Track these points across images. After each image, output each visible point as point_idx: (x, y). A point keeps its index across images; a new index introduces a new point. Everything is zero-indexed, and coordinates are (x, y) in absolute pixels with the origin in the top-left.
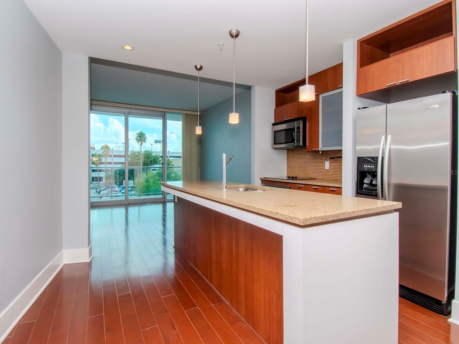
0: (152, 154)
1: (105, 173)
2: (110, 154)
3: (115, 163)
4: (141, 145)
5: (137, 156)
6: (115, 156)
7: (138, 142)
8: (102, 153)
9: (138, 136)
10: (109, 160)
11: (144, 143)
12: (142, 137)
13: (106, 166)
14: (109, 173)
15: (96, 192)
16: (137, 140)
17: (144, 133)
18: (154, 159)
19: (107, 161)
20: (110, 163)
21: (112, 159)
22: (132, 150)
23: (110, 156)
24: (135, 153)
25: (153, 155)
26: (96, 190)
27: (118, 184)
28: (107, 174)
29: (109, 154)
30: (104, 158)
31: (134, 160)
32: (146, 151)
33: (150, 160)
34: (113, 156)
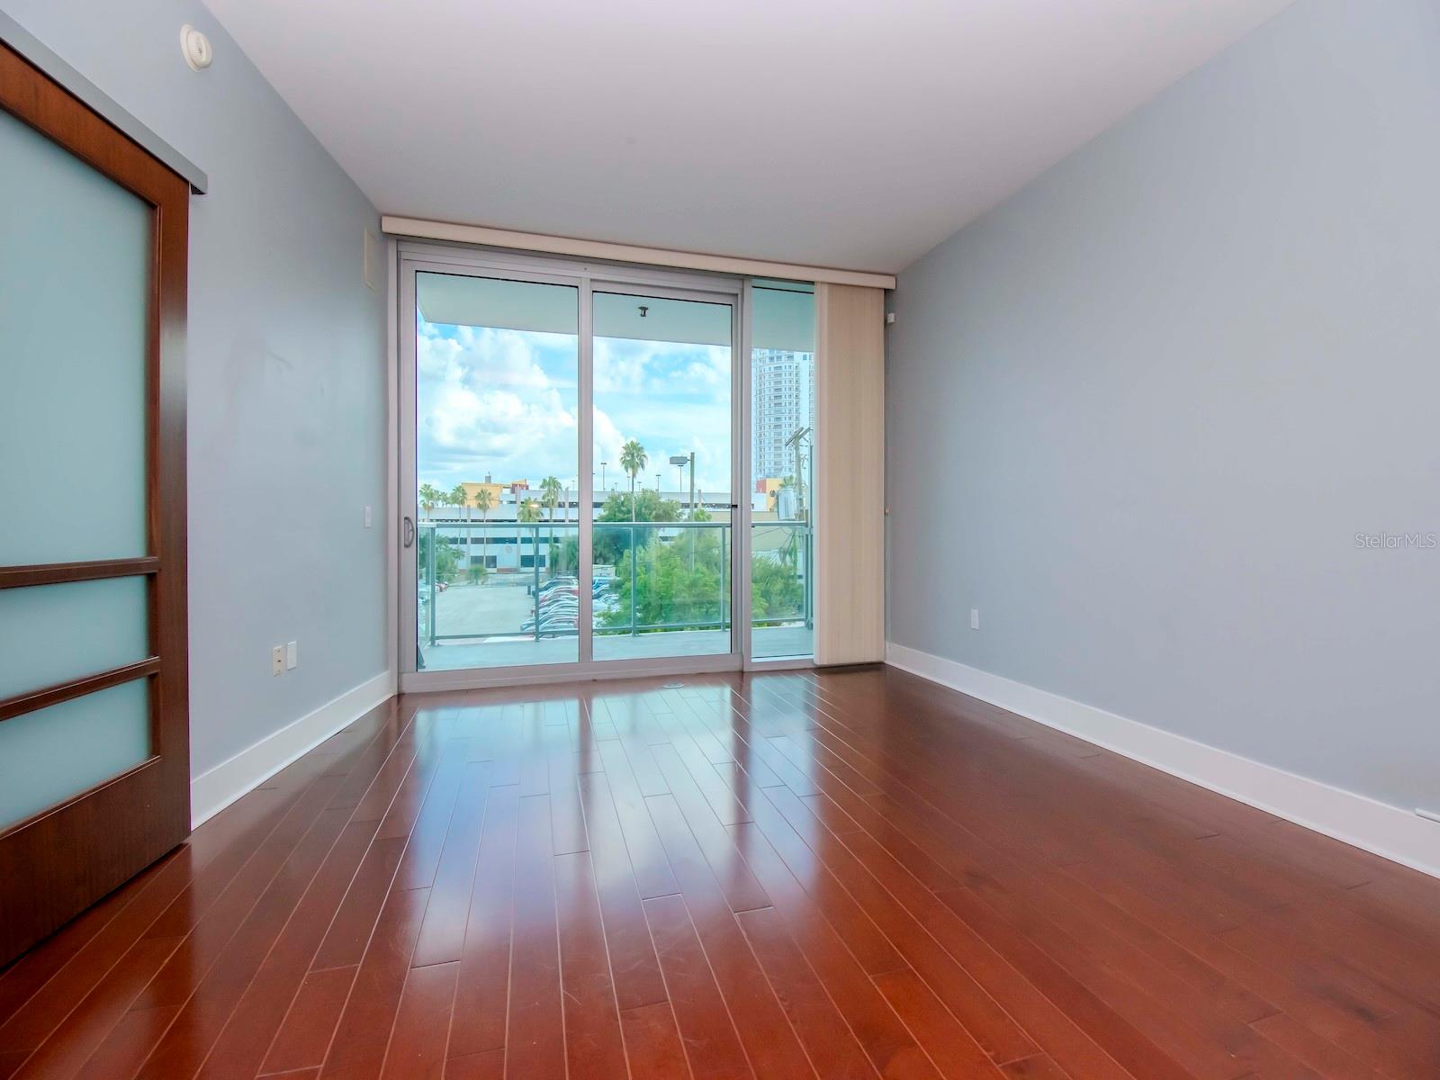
0: (660, 498)
1: (551, 546)
2: (561, 499)
4: (634, 476)
5: (623, 503)
6: (571, 505)
7: (626, 469)
8: (543, 498)
9: (627, 454)
10: (559, 514)
11: (640, 470)
12: (635, 455)
14: (558, 547)
15: (529, 594)
16: (623, 463)
17: (640, 446)
18: (664, 511)
19: (554, 517)
21: (567, 513)
22: (613, 490)
23: (561, 505)
24: (619, 496)
25: (663, 500)
26: (529, 587)
28: (554, 549)
29: (559, 500)
30: (548, 509)
31: (617, 514)
32: (644, 491)
33: (654, 513)
34: (567, 505)
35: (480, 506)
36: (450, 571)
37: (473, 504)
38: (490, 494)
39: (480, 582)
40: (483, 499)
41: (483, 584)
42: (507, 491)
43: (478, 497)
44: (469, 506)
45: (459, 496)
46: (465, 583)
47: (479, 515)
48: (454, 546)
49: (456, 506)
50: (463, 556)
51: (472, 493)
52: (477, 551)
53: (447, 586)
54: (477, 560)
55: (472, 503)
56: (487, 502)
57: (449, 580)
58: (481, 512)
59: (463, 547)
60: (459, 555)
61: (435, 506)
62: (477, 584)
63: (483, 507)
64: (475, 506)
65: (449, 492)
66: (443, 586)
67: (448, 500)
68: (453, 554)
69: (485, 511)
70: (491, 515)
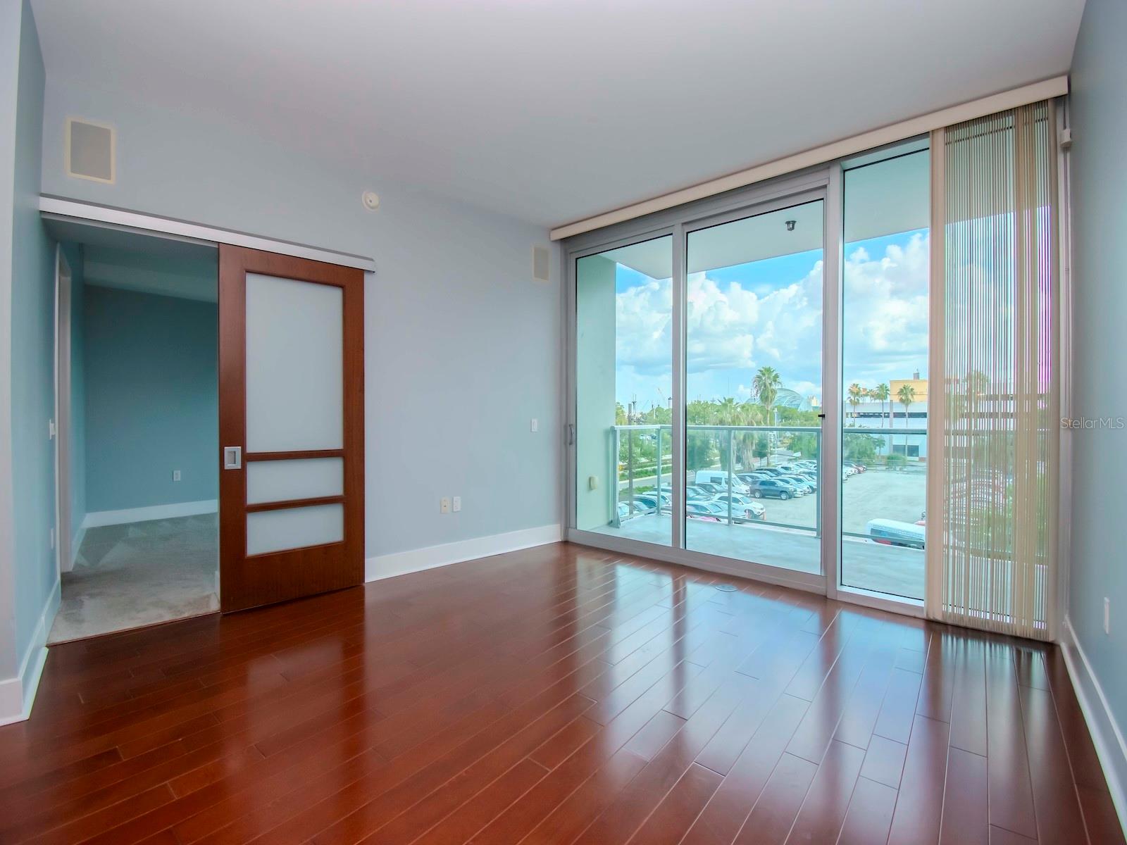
35: (902, 400)
36: (869, 456)
37: (896, 399)
38: (912, 389)
40: (906, 394)
41: (901, 469)
43: (901, 392)
45: (882, 393)
46: (884, 468)
47: (902, 409)
48: (875, 436)
49: (880, 401)
50: (884, 444)
51: (894, 390)
52: (899, 440)
53: (865, 470)
54: (897, 448)
55: (893, 397)
56: (910, 397)
57: (868, 465)
58: (904, 406)
59: (885, 437)
60: (881, 443)
61: (861, 401)
62: (895, 470)
63: (905, 402)
64: (898, 401)
65: (875, 390)
66: (861, 469)
67: (872, 396)
68: (874, 442)
69: (907, 405)
70: (912, 409)
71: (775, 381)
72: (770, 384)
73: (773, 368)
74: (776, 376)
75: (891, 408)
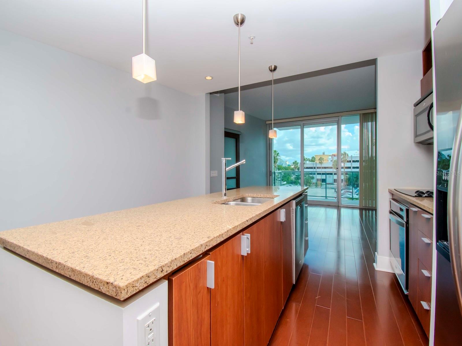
3: (354, 168)
6: (353, 161)
8: (342, 159)
10: (348, 165)
13: (344, 170)
15: (335, 192)
19: (346, 166)
20: (350, 168)
21: (351, 164)
23: (349, 162)
26: (335, 190)
27: (356, 186)
29: (347, 160)
34: (352, 161)
35: (320, 162)
36: (310, 183)
37: (318, 162)
38: (323, 158)
39: (319, 187)
40: (321, 160)
42: (330, 157)
43: (319, 159)
44: (316, 163)
45: (313, 160)
46: (314, 187)
47: (320, 166)
48: (311, 175)
49: (312, 163)
50: (314, 178)
51: (317, 159)
52: (319, 177)
54: (318, 180)
59: (314, 176)
60: (313, 178)
62: (318, 187)
63: (321, 163)
65: (311, 158)
67: (309, 161)
68: (311, 178)
69: (321, 164)
70: (323, 166)
71: (278, 155)
72: (276, 156)
73: (277, 150)
74: (278, 153)
75: (316, 165)
